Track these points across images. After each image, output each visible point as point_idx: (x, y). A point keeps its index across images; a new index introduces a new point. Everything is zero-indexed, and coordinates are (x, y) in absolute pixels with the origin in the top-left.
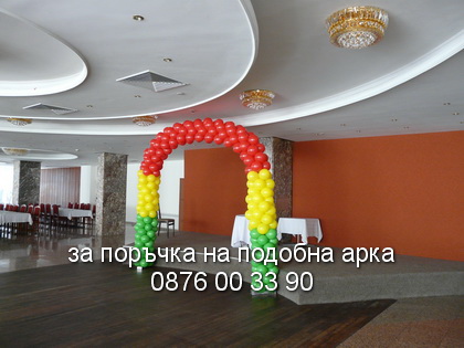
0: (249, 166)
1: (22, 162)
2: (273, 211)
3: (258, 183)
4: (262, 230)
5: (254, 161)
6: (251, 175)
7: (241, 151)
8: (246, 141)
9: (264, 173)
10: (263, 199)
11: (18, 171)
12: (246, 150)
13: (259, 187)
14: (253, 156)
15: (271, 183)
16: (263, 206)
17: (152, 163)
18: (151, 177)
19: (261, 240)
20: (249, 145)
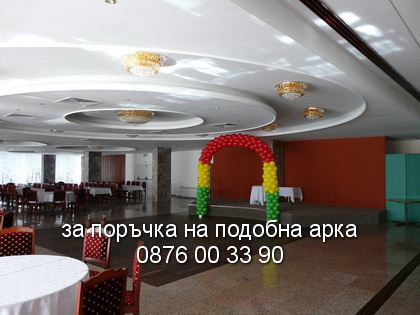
0: (264, 159)
1: (90, 153)
2: (277, 182)
3: (269, 169)
4: (271, 192)
5: (267, 157)
6: (265, 164)
7: (260, 152)
8: (262, 147)
9: (272, 163)
10: (272, 176)
11: (87, 159)
12: (262, 152)
13: (269, 170)
14: (266, 155)
15: (275, 168)
16: (272, 180)
17: (207, 157)
18: (206, 165)
19: (271, 197)
20: (264, 149)
